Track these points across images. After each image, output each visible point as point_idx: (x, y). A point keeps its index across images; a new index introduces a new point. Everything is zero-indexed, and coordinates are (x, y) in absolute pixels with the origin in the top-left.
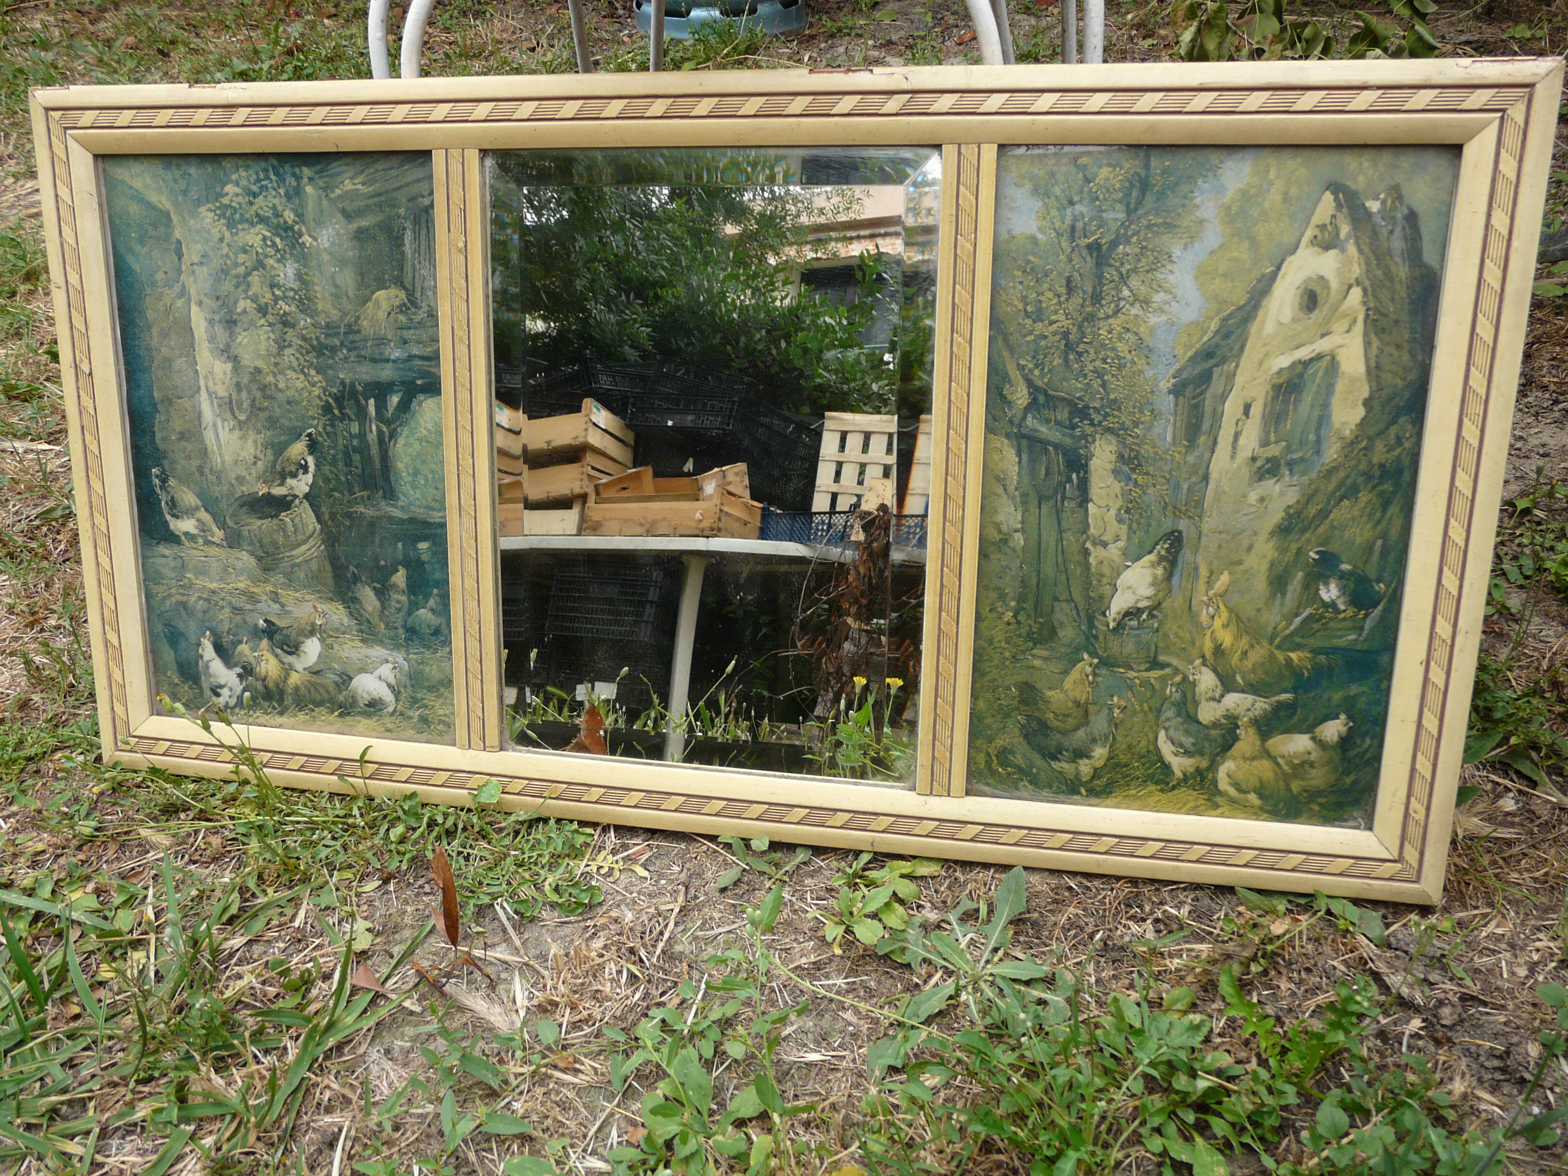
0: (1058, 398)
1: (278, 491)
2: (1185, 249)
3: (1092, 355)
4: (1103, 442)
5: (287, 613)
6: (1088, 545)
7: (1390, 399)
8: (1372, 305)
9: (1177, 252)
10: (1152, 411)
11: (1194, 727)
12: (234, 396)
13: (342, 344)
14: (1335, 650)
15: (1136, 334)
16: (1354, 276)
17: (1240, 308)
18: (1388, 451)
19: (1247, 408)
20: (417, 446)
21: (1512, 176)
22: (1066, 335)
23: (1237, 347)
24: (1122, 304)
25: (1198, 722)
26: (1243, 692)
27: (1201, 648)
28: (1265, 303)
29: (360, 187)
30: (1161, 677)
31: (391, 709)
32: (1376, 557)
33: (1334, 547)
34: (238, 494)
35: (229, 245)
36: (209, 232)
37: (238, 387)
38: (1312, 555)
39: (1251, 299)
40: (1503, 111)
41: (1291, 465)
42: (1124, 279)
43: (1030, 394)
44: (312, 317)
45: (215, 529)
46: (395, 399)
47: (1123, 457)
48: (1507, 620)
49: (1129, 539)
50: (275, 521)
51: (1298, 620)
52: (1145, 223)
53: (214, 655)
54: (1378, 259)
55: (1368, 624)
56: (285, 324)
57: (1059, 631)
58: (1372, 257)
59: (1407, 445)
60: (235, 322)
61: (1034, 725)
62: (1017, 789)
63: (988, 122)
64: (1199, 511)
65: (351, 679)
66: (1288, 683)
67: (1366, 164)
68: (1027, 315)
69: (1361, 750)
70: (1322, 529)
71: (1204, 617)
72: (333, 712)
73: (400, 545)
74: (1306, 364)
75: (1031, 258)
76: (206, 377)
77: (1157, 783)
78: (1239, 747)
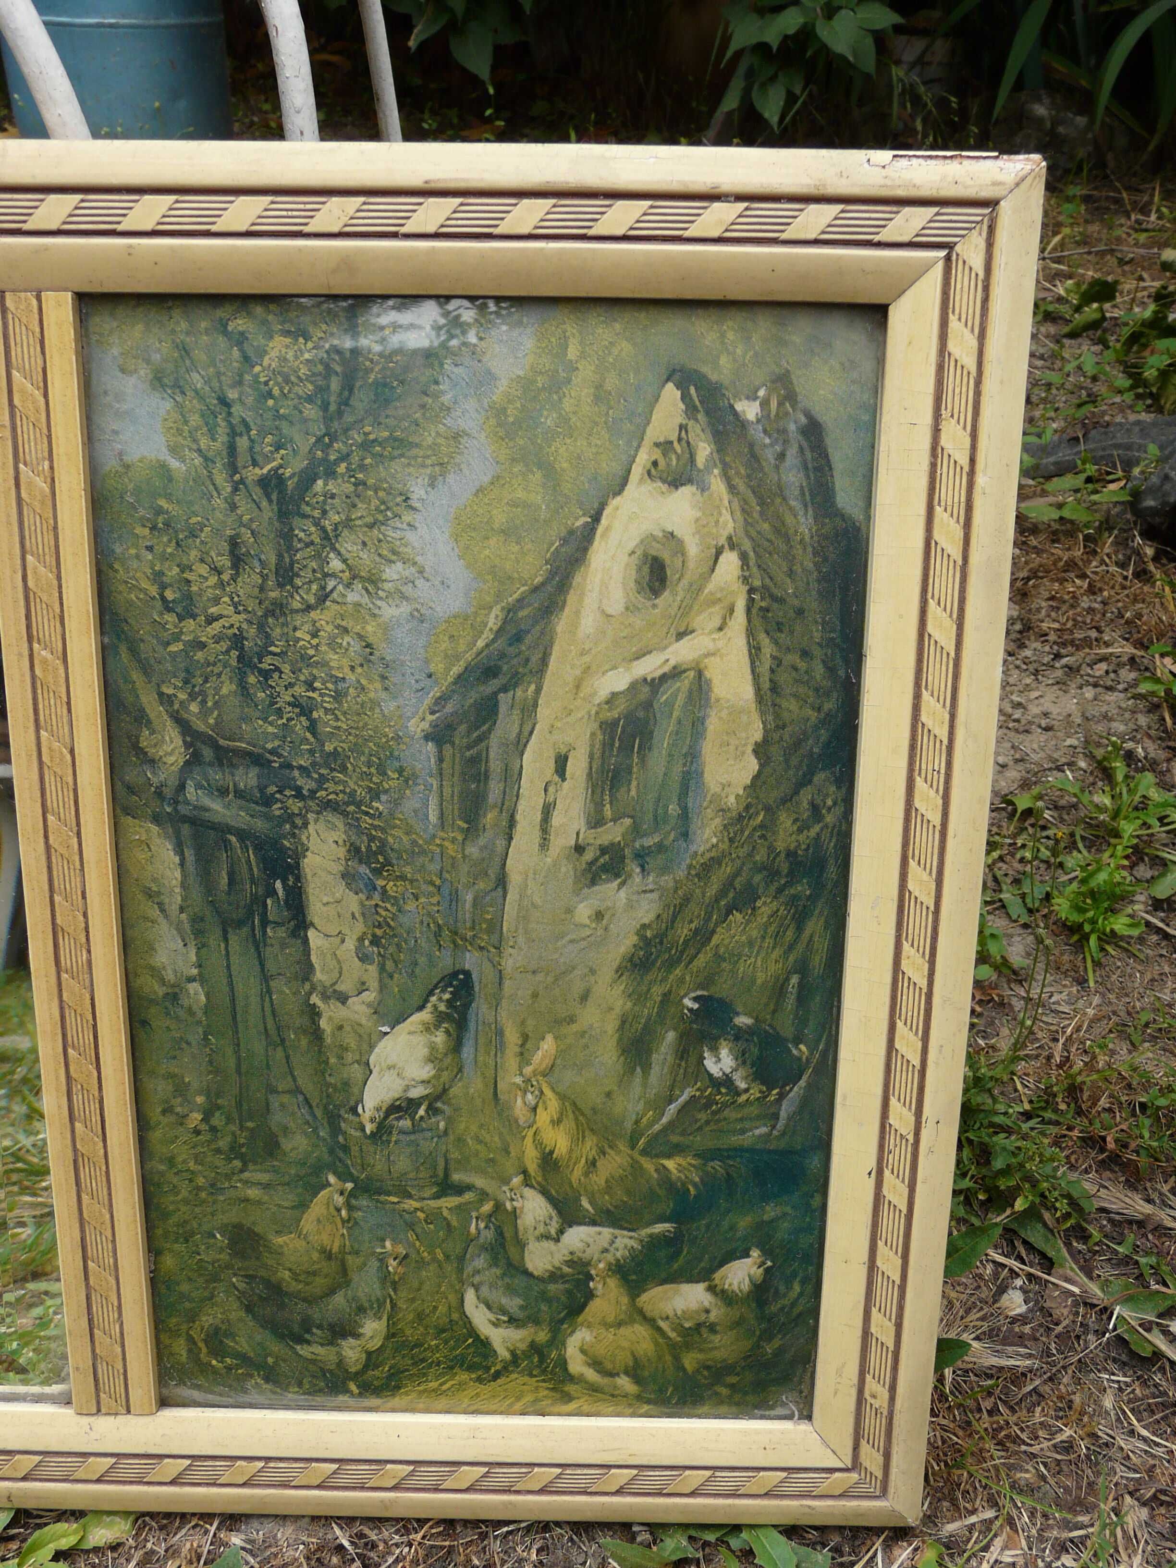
0: (236, 752)
2: (432, 485)
3: (288, 676)
4: (321, 826)
6: (315, 999)
7: (797, 745)
8: (757, 583)
9: (418, 491)
10: (401, 771)
11: (519, 1282)
14: (738, 1151)
15: (361, 637)
16: (725, 534)
17: (535, 589)
18: (800, 830)
19: (561, 764)
21: (970, 363)
22: (238, 640)
23: (535, 658)
24: (331, 584)
25: (527, 1273)
26: (594, 1223)
27: (520, 1159)
28: (577, 579)
30: (458, 1207)
32: (790, 1002)
33: (723, 989)
38: (688, 1002)
39: (552, 574)
40: (950, 246)
41: (641, 856)
42: (329, 539)
43: (187, 745)
47: (358, 850)
48: (1009, 981)
49: (382, 988)
51: (673, 1108)
52: (359, 439)
54: (762, 503)
55: (786, 1109)
57: (282, 1140)
58: (753, 502)
59: (829, 819)
61: (260, 1289)
62: (245, 1391)
63: (46, 248)
64: (494, 939)
66: (667, 1206)
67: (730, 335)
68: (168, 607)
69: (786, 1302)
70: (702, 960)
71: (519, 1109)
74: (656, 684)
75: (163, 503)
77: (470, 1368)
78: (595, 1308)
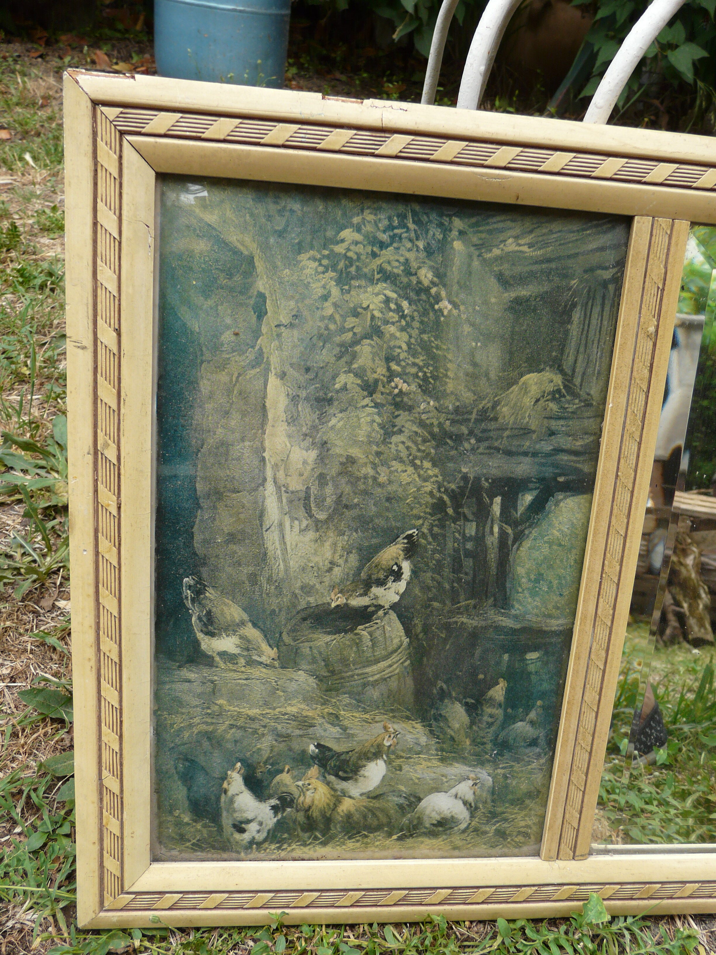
1: (357, 602)
5: (350, 736)
12: (314, 490)
13: (471, 433)
20: (546, 550)
29: (525, 249)
31: (463, 826)
34: (303, 604)
35: (335, 305)
36: (307, 286)
37: (322, 479)
44: (437, 399)
45: (265, 646)
46: (528, 498)
50: (350, 636)
53: (243, 788)
56: (398, 405)
60: (330, 401)
65: (420, 800)
72: (390, 835)
73: (506, 657)
76: (276, 467)
